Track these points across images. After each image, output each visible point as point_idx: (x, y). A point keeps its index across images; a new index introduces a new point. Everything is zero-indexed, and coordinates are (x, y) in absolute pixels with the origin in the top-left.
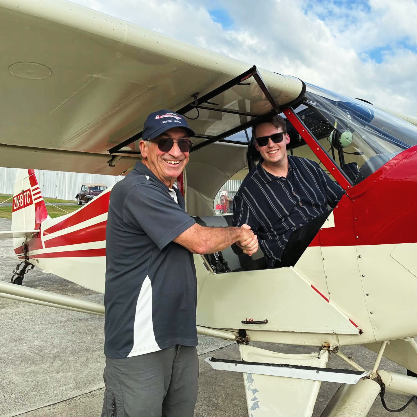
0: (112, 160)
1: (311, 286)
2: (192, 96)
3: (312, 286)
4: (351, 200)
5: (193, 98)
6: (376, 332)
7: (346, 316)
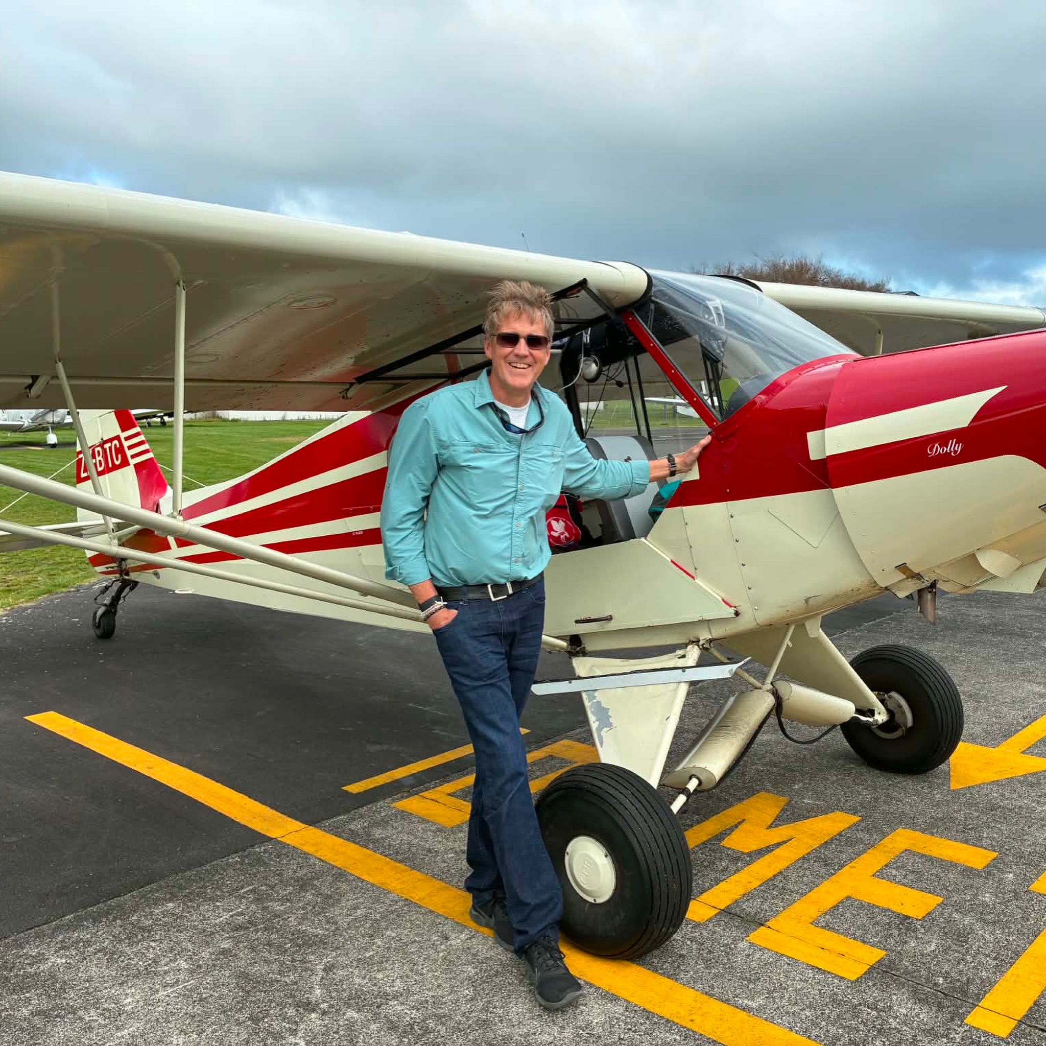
0: (347, 390)
1: (671, 561)
6: (756, 613)
7: (717, 595)
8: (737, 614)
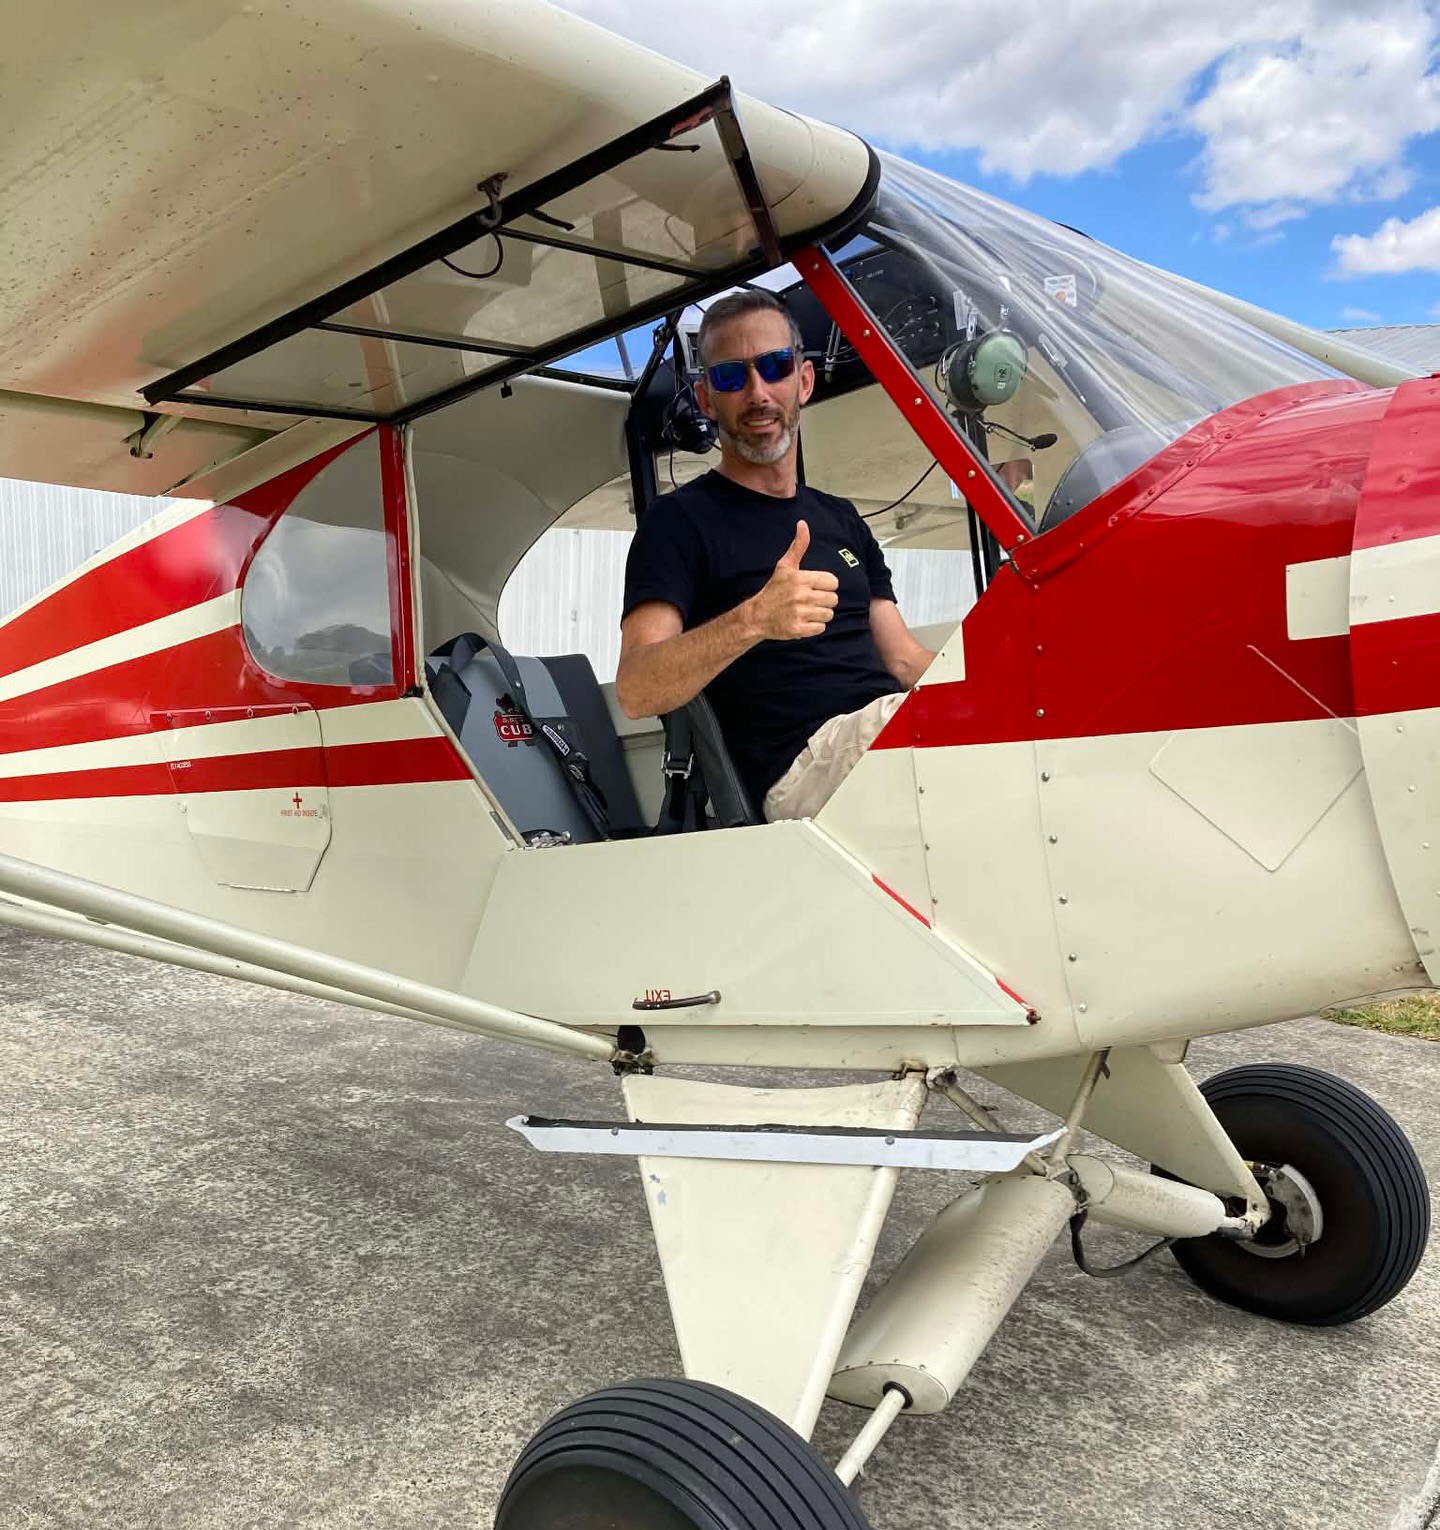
0: (143, 432)
1: (871, 879)
2: (480, 187)
3: (876, 880)
4: (1030, 584)
5: (484, 194)
6: (1081, 1019)
7: (986, 969)
8: (1033, 1019)
